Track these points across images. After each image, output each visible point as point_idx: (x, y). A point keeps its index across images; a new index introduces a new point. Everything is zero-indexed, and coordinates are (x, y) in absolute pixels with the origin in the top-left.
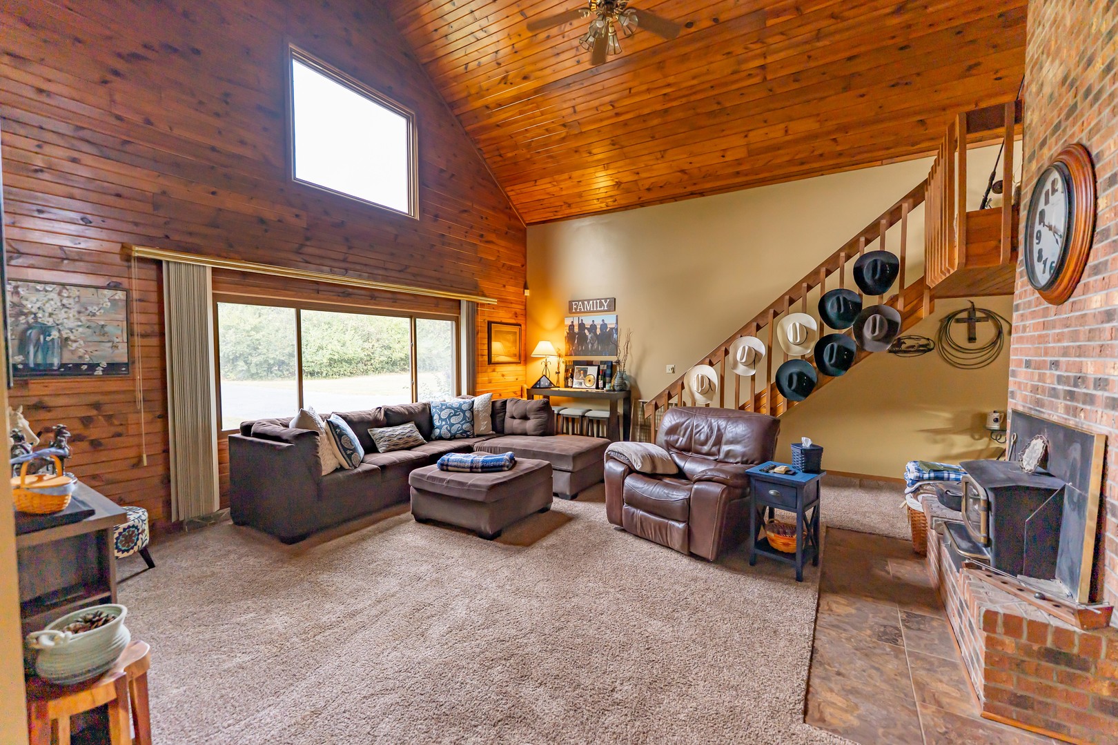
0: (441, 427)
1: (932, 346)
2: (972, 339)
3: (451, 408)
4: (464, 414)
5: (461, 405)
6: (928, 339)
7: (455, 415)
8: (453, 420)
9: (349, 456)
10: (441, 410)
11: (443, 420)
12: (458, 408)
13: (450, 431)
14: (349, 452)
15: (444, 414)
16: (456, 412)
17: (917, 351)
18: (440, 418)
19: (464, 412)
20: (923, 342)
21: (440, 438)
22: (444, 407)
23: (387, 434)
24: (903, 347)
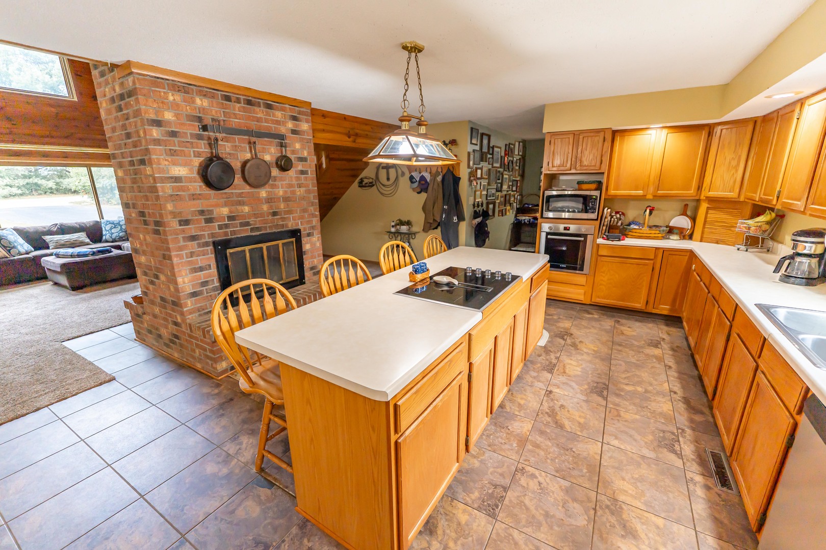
0: (106, 235)
1: (374, 183)
2: (388, 179)
3: (113, 223)
4: (121, 227)
5: (120, 221)
6: (373, 179)
7: (115, 228)
8: (113, 231)
9: (9, 251)
10: (106, 225)
11: (107, 231)
12: (117, 224)
13: (111, 237)
14: (8, 248)
15: (108, 227)
16: (115, 226)
17: (369, 186)
18: (105, 230)
19: (121, 226)
20: (371, 180)
21: (107, 241)
22: (108, 223)
23: (55, 239)
24: (364, 183)
